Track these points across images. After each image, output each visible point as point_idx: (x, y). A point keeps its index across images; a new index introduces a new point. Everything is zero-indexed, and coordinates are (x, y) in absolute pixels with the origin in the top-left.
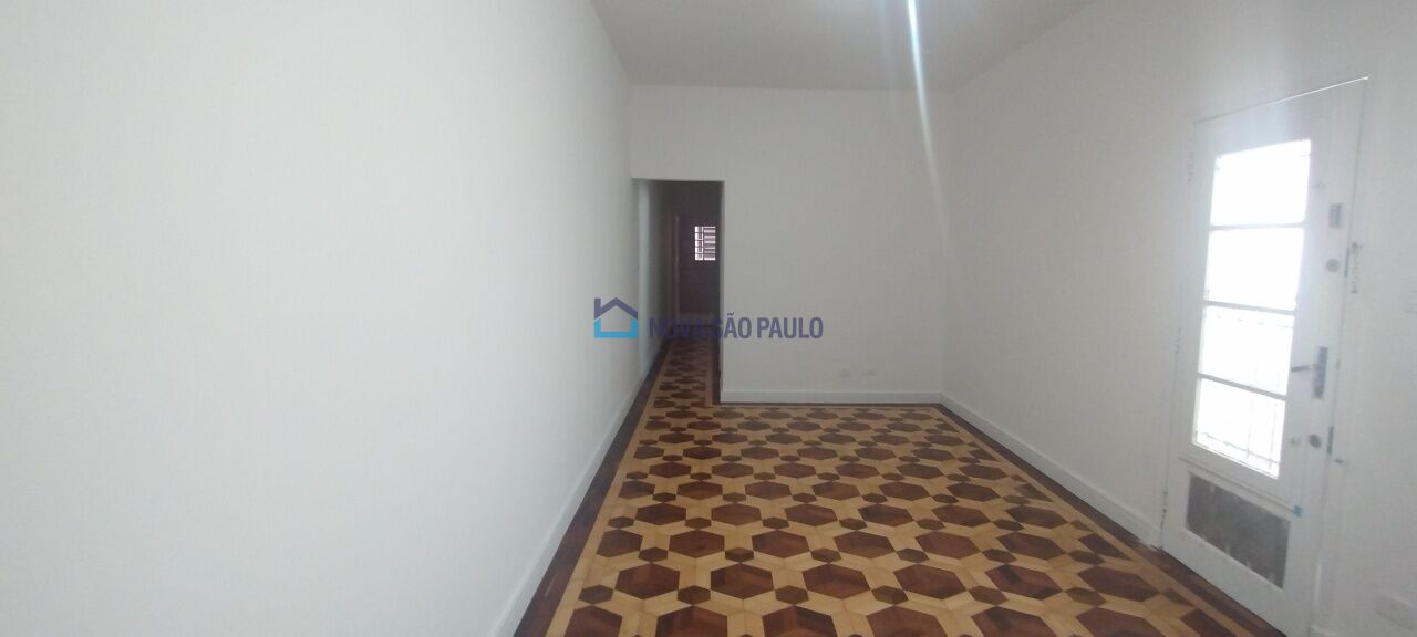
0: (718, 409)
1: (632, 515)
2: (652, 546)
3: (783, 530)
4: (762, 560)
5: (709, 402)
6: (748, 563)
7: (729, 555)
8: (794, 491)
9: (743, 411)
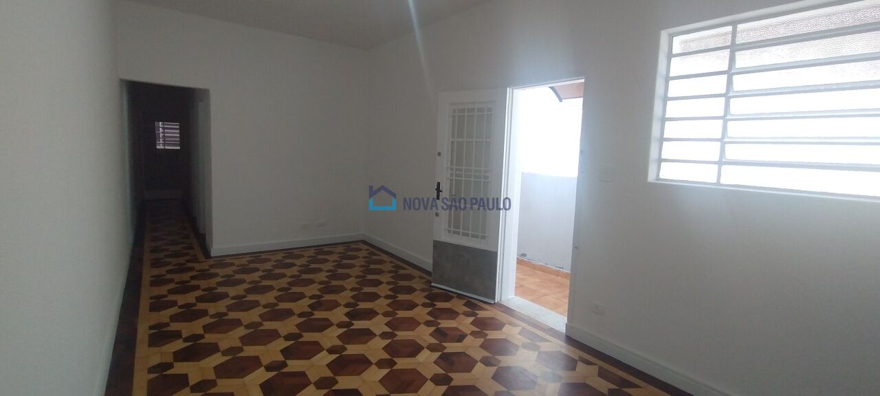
0: (211, 262)
1: (169, 359)
2: (200, 379)
3: (300, 340)
4: (294, 365)
5: (201, 257)
6: (285, 370)
7: (268, 369)
8: (297, 311)
9: (234, 261)
